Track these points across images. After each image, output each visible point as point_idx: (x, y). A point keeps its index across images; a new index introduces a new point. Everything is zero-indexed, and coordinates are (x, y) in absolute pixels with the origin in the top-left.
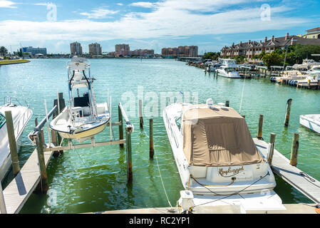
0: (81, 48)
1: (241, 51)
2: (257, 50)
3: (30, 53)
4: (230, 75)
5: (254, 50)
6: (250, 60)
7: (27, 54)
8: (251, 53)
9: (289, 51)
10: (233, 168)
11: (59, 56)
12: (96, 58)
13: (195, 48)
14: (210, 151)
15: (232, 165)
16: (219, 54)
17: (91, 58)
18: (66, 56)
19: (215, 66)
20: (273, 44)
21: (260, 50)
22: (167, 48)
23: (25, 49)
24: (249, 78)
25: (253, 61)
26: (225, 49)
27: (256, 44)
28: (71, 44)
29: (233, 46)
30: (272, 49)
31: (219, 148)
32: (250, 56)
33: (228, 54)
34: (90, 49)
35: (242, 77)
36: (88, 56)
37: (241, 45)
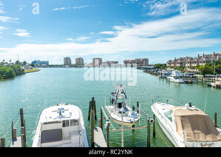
0: (70, 61)
1: (181, 63)
2: (193, 63)
3: (39, 64)
4: (177, 81)
5: (191, 63)
6: (189, 70)
7: (37, 65)
8: (189, 65)
9: (216, 64)
10: (208, 143)
11: (57, 66)
12: (80, 67)
13: (146, 60)
14: (194, 133)
15: (207, 141)
16: (165, 65)
17: (77, 67)
18: (61, 66)
19: (165, 74)
20: (204, 59)
21: (195, 63)
22: (127, 60)
23: (35, 62)
24: (191, 83)
25: (191, 70)
26: (170, 62)
27: (192, 59)
28: (64, 59)
29: (176, 60)
30: (204, 62)
31: (199, 132)
32: (188, 67)
33: (172, 65)
34: (76, 61)
35: (186, 83)
36: (76, 66)
37: (181, 59)
